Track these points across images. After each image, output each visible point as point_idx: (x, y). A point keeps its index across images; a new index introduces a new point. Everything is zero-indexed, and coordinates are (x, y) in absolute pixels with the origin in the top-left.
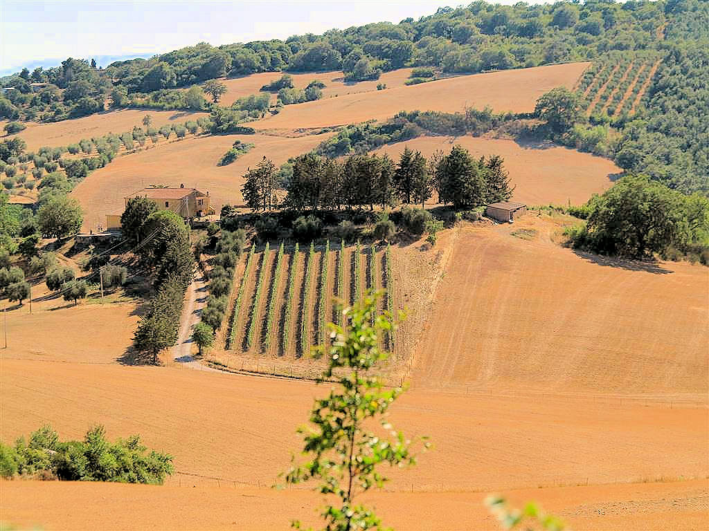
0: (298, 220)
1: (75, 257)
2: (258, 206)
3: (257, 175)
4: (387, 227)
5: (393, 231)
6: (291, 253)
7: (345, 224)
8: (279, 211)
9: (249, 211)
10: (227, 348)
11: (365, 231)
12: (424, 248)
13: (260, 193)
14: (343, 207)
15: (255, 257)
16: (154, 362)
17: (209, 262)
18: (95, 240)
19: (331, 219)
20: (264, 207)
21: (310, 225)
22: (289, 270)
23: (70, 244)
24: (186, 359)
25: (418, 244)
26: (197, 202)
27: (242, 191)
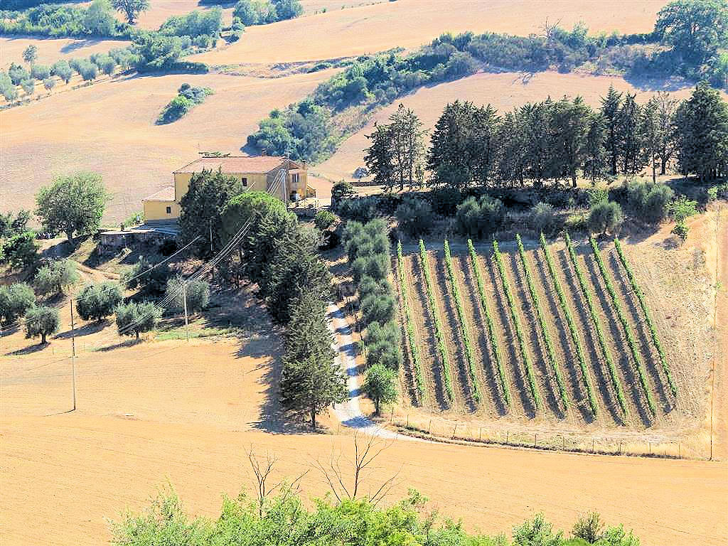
0: (466, 203)
1: (103, 266)
2: (391, 184)
3: (390, 134)
4: (610, 213)
5: (619, 217)
6: (462, 254)
7: (541, 208)
8: (429, 190)
9: (377, 190)
10: (414, 403)
11: (571, 220)
12: (669, 244)
13: (394, 161)
14: (529, 183)
15: (405, 263)
16: (314, 428)
17: (333, 270)
18: (131, 239)
19: (510, 201)
20: (402, 183)
21: (486, 210)
22: (467, 281)
23: (88, 247)
24: (358, 422)
25: (658, 237)
26: (291, 176)
27: (366, 159)
